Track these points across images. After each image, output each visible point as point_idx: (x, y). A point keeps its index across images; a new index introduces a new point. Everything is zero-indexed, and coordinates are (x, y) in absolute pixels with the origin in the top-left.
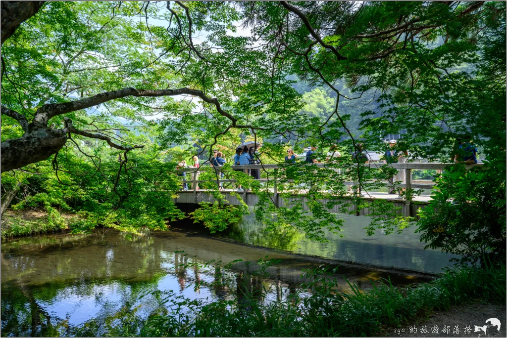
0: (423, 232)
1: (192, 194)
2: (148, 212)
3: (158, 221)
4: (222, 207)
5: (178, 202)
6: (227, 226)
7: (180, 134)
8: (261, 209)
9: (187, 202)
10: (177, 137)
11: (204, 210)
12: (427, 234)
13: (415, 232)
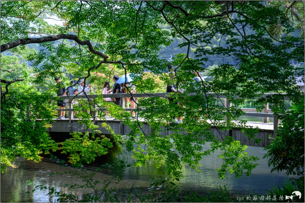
0: (270, 157)
1: (67, 122)
2: (22, 141)
3: (33, 151)
4: (93, 137)
5: (52, 131)
6: (95, 158)
7: (55, 68)
8: (132, 139)
9: (62, 131)
10: (52, 70)
11: (74, 140)
12: (274, 159)
13: (264, 157)
